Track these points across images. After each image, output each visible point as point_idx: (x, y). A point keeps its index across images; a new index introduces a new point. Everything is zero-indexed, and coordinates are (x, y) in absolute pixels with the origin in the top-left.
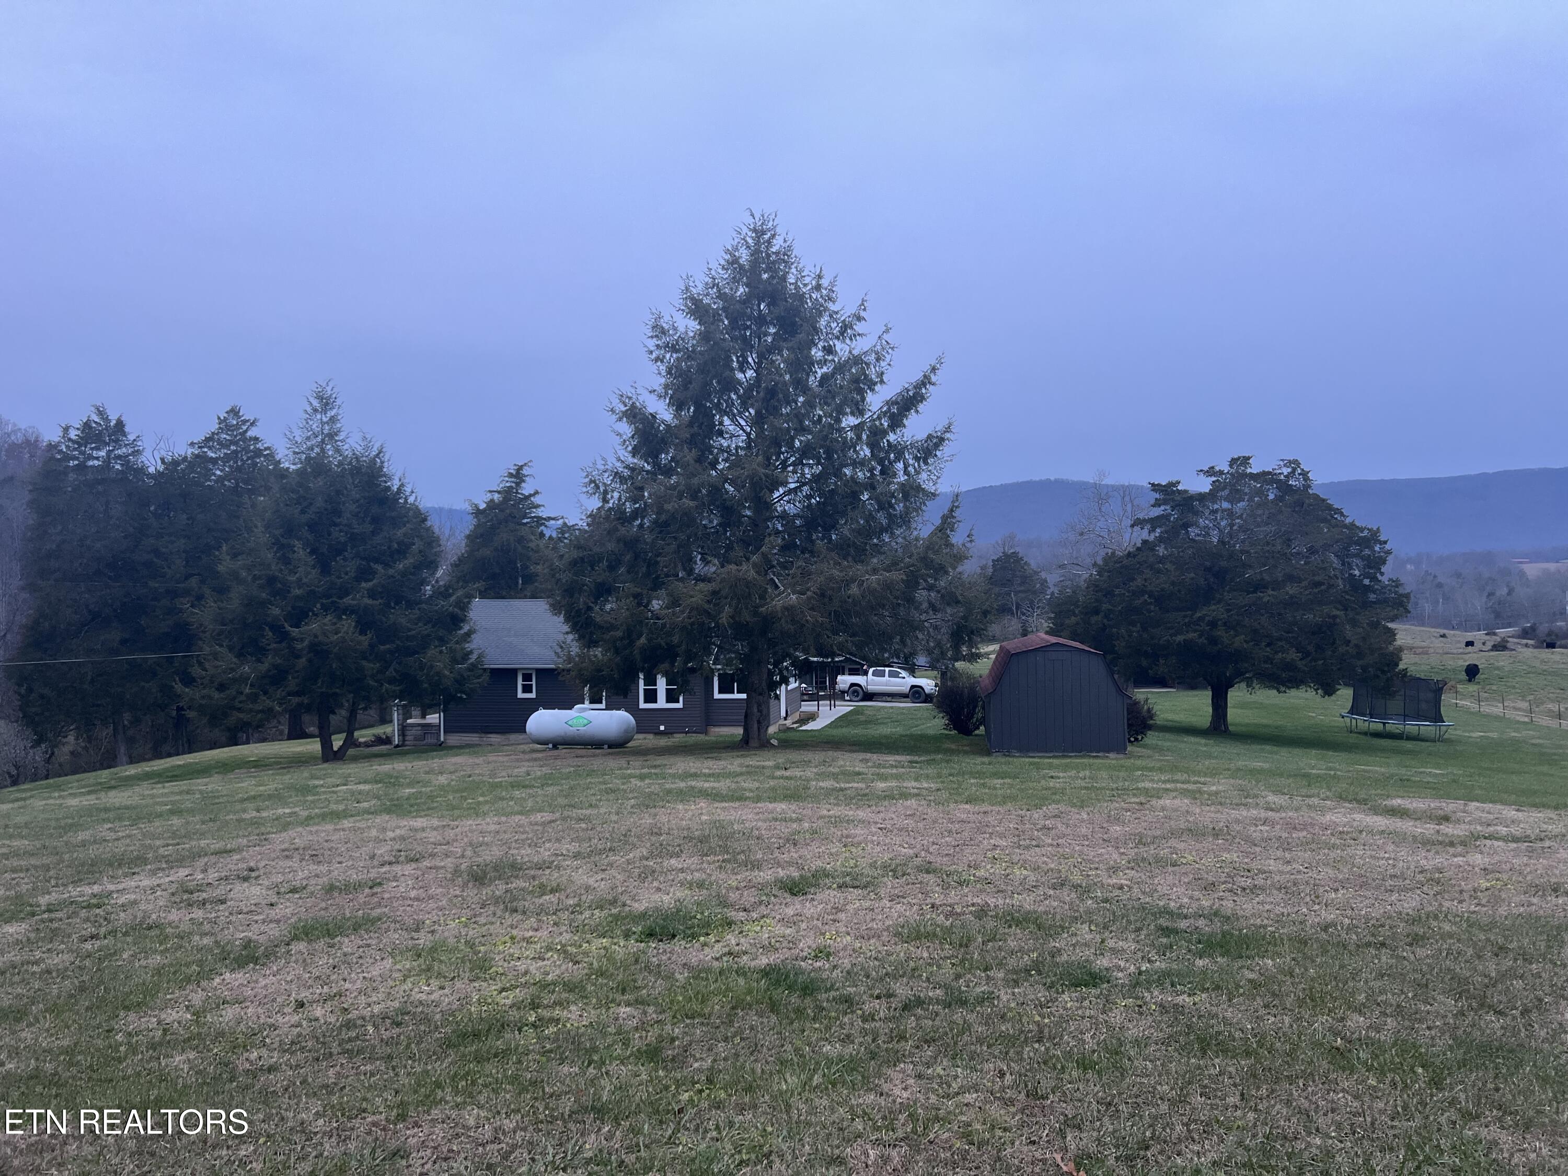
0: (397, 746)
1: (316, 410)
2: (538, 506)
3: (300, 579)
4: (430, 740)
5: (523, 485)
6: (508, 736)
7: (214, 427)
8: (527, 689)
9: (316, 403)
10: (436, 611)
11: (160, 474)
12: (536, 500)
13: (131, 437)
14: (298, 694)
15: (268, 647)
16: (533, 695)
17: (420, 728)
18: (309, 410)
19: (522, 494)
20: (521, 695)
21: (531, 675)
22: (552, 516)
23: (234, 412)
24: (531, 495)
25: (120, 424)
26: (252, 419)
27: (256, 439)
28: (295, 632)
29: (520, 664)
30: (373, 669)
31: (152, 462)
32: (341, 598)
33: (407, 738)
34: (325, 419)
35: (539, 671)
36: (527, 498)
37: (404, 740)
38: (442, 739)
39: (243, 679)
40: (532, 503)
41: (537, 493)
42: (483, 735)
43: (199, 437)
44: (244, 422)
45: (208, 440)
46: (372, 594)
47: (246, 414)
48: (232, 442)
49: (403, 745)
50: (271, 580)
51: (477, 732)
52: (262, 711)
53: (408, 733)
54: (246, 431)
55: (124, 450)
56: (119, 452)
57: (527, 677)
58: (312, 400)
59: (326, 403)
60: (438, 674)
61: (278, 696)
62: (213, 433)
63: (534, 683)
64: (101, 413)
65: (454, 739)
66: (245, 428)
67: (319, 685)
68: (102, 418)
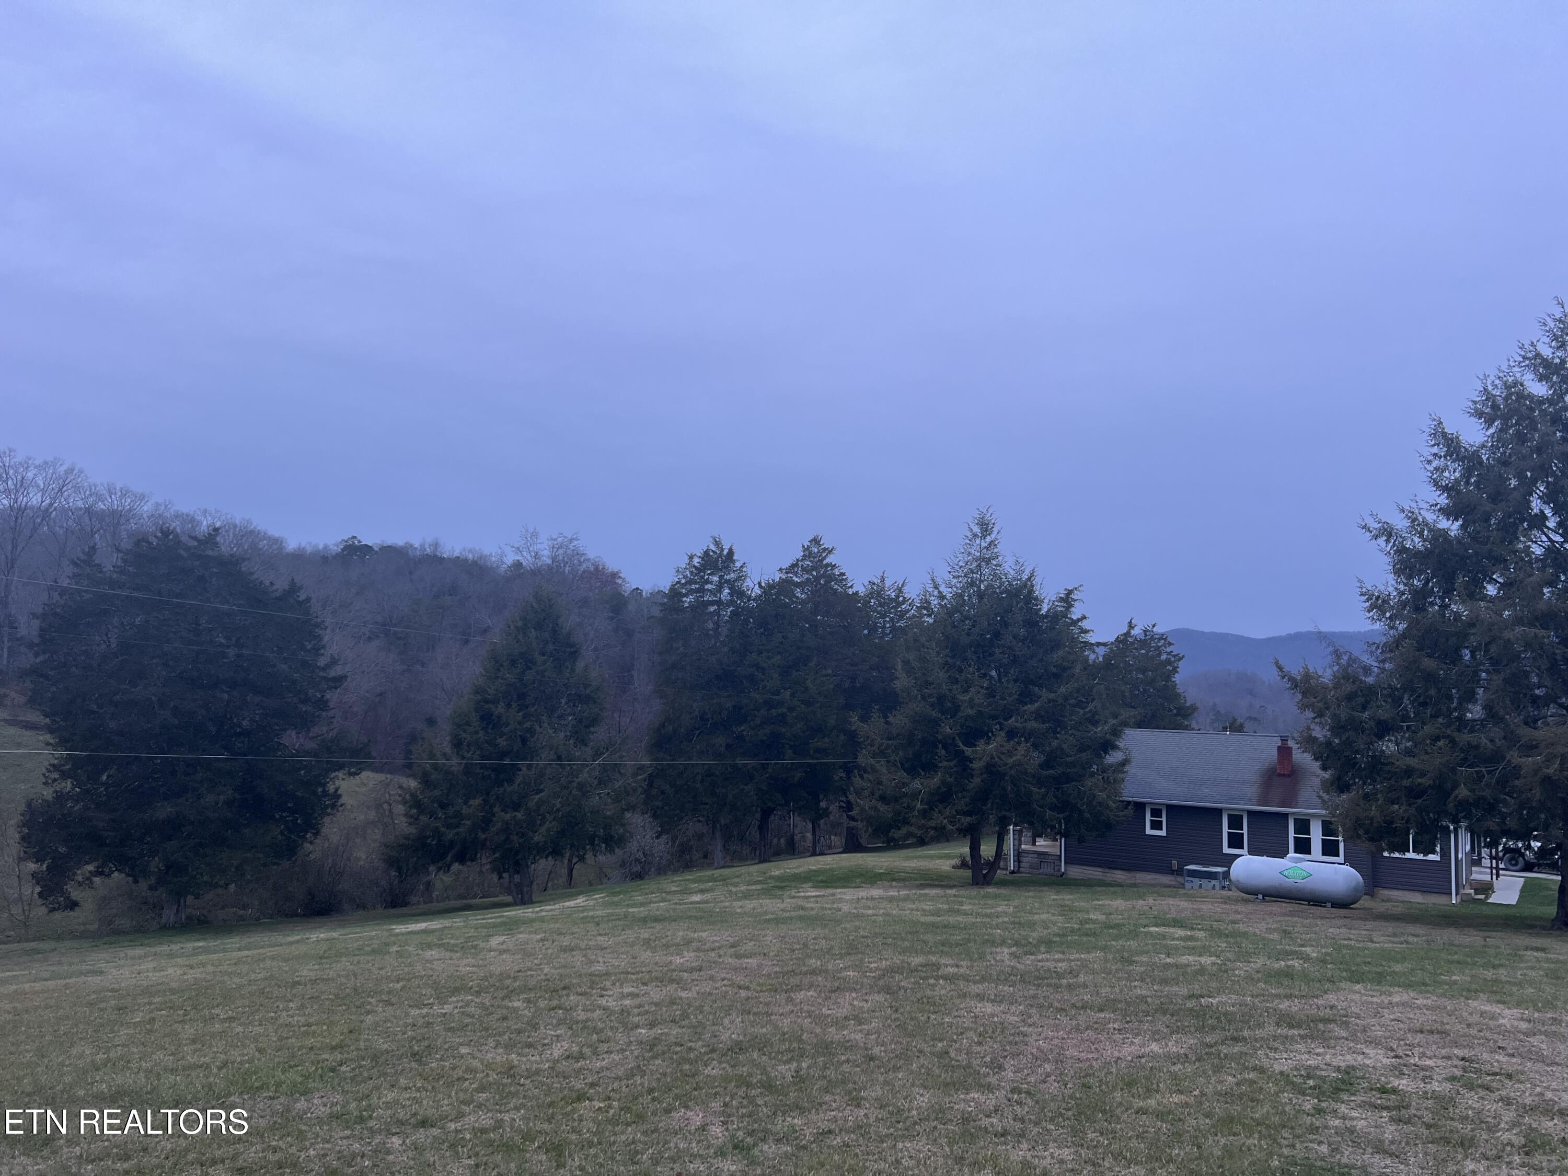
0: (1013, 872)
1: (975, 535)
2: (1086, 632)
3: (971, 700)
4: (1047, 869)
5: (1073, 609)
6: (1133, 874)
7: (799, 554)
8: (1156, 825)
9: (977, 529)
10: (1090, 738)
11: (758, 597)
12: (1085, 624)
13: (738, 565)
14: (965, 814)
15: (940, 765)
16: (1163, 833)
17: (1036, 856)
18: (969, 534)
19: (1071, 619)
20: (1148, 831)
21: (1160, 811)
22: (1103, 641)
23: (816, 541)
24: (1079, 620)
25: (731, 552)
26: (831, 548)
27: (834, 566)
28: (968, 751)
29: (1150, 798)
30: (1039, 793)
31: (752, 585)
32: (1006, 720)
33: (1022, 865)
34: (984, 544)
35: (1170, 808)
36: (1075, 623)
37: (1019, 867)
38: (1063, 870)
39: (915, 795)
40: (1081, 628)
41: (1084, 617)
42: (1107, 870)
43: (786, 564)
44: (825, 549)
45: (794, 566)
46: (1038, 716)
47: (826, 543)
48: (813, 568)
49: (1018, 872)
50: (941, 698)
51: (1100, 867)
52: (935, 828)
53: (1024, 859)
54: (824, 558)
55: (732, 575)
56: (728, 577)
57: (1156, 813)
58: (972, 526)
59: (985, 527)
60: (1100, 804)
61: (948, 813)
62: (798, 560)
63: (1164, 819)
64: (717, 543)
65: (1076, 872)
66: (824, 555)
67: (989, 806)
68: (718, 548)
